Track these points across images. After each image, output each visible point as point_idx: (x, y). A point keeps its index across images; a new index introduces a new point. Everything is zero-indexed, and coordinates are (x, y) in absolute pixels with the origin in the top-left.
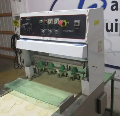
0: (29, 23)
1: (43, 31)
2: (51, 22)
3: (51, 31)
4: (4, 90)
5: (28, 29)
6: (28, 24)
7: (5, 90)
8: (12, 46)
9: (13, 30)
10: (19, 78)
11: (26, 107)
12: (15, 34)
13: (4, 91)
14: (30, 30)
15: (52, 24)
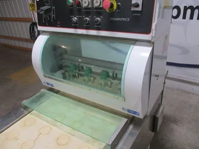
0: (51, 6)
1: (75, 19)
2: (89, 3)
3: (88, 19)
4: (22, 109)
5: (50, 17)
6: (49, 7)
7: (24, 109)
8: (31, 37)
9: (30, 17)
10: (42, 90)
11: (57, 139)
12: (34, 21)
13: (23, 111)
14: (54, 17)
15: (90, 6)
